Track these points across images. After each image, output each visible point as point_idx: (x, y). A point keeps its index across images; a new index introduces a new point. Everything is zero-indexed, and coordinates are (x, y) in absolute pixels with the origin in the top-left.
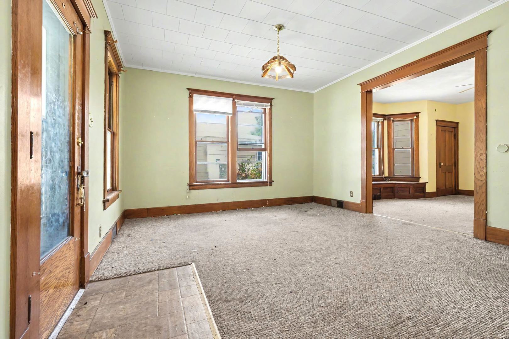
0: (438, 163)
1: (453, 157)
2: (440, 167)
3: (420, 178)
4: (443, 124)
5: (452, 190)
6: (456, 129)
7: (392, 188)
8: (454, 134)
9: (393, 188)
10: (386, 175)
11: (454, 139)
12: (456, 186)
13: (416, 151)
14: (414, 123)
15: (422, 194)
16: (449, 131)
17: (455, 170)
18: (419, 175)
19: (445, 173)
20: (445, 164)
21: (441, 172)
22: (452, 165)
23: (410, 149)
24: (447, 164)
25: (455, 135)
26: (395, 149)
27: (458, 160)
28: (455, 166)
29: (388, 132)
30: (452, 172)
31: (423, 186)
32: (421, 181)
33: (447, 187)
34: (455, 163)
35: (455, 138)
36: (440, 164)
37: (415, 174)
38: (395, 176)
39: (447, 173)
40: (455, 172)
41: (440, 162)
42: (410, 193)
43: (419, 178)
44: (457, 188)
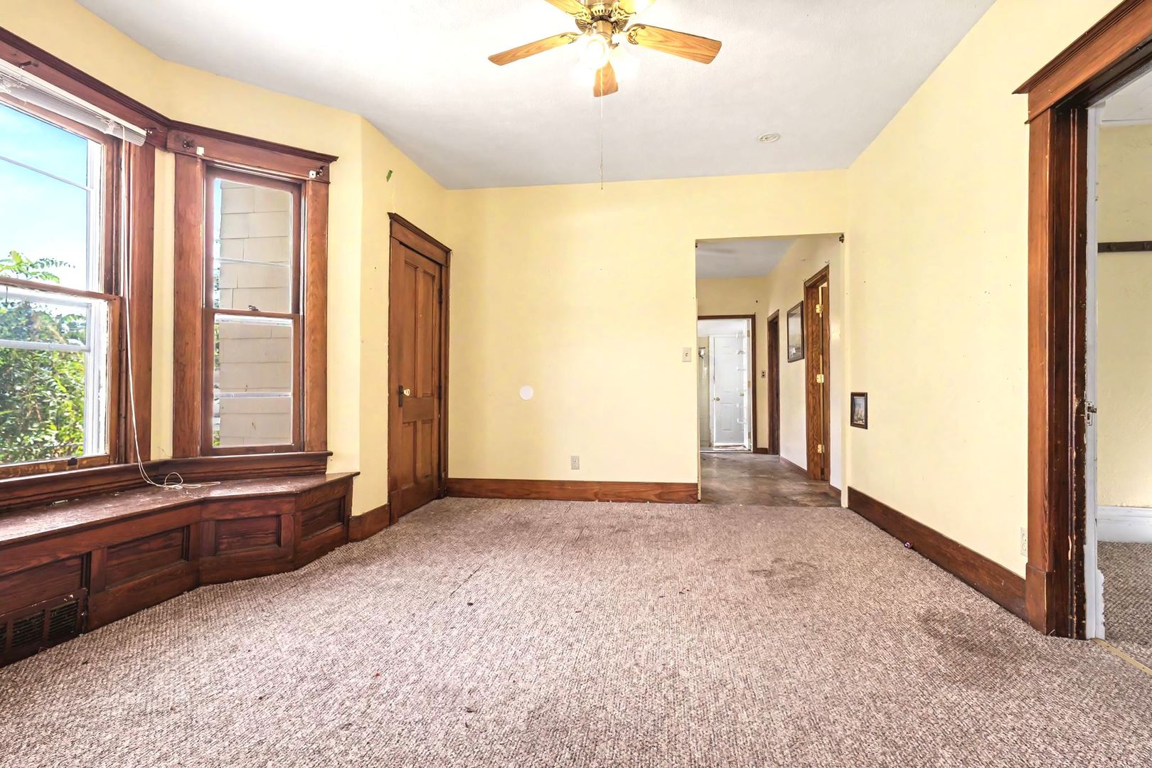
0: (395, 388)
1: (436, 366)
2: (400, 406)
3: (330, 458)
4: (412, 239)
5: (432, 483)
6: (444, 268)
7: (183, 528)
8: (438, 287)
9: (185, 529)
10: (162, 448)
11: (438, 306)
12: (442, 469)
13: (313, 331)
14: (306, 204)
15: (336, 529)
16: (425, 272)
17: (440, 413)
18: (325, 443)
19: (415, 423)
20: (414, 394)
21: (404, 423)
22: (432, 395)
23: (290, 321)
24: (420, 394)
25: (440, 291)
26: (217, 317)
27: (447, 378)
28: (440, 398)
29: (180, 218)
30: (432, 420)
31: (338, 496)
32: (335, 469)
33: (419, 473)
34: (440, 387)
35: (440, 303)
36: (401, 393)
37: (307, 439)
38: (217, 452)
39: (419, 424)
40: (440, 419)
41: (402, 384)
42: (278, 542)
43: (322, 458)
44: (443, 476)
